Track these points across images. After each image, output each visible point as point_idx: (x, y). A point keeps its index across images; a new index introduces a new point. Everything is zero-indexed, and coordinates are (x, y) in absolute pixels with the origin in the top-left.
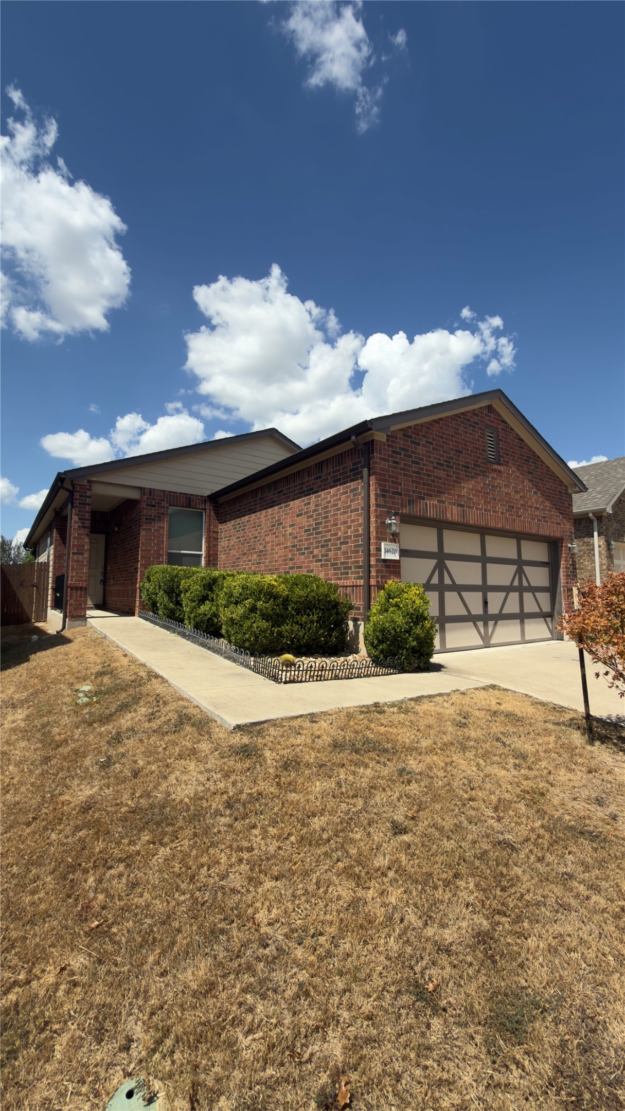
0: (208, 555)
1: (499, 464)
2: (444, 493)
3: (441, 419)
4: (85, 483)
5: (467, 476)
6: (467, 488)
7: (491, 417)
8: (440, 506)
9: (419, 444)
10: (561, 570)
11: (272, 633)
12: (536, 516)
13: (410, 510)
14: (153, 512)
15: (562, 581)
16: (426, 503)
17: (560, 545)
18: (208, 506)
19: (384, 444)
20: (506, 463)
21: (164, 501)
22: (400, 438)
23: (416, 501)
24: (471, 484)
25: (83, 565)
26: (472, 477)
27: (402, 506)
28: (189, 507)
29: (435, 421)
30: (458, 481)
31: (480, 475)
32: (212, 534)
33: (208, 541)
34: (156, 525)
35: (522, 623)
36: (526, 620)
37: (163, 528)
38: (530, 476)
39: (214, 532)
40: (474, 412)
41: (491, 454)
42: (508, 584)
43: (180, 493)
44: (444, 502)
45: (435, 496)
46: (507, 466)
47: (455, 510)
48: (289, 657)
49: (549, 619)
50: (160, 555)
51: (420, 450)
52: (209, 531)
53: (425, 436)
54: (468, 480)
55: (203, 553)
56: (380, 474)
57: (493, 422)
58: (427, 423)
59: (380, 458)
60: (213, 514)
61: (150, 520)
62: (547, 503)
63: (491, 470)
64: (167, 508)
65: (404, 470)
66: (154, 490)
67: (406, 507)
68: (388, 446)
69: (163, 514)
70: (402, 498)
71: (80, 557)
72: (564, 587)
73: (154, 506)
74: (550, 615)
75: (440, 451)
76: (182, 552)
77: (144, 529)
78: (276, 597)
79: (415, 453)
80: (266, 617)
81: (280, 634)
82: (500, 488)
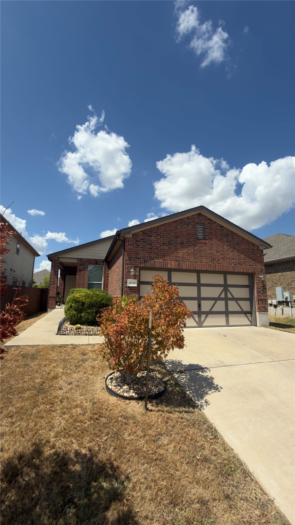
0: (104, 283)
1: (204, 239)
2: (167, 256)
3: (166, 224)
4: (56, 258)
5: (182, 247)
6: (181, 253)
7: (200, 218)
8: (163, 262)
9: (152, 236)
10: (255, 289)
11: (78, 316)
12: (233, 262)
13: (145, 265)
14: (82, 267)
15: (255, 295)
16: (155, 262)
17: (254, 276)
18: (104, 263)
19: (131, 238)
20: (211, 239)
21: (86, 262)
22: (141, 235)
23: (149, 261)
24: (185, 251)
25: (54, 289)
26: (186, 247)
27: (140, 263)
28: (97, 264)
29: (162, 225)
30: (176, 249)
31: (191, 246)
32: (106, 275)
33: (104, 278)
34: (83, 272)
35: (227, 316)
36: (229, 315)
37: (86, 273)
38: (229, 244)
39: (107, 274)
40: (188, 218)
41: (200, 236)
42: (217, 297)
43: (93, 259)
44: (167, 260)
45: (161, 258)
46: (210, 240)
47: (173, 263)
48: (79, 325)
49: (249, 315)
50: (84, 284)
51: (153, 239)
52: (105, 273)
53: (155, 232)
54: (183, 249)
55: (102, 282)
56: (129, 251)
57: (202, 220)
58: (157, 226)
59: (128, 245)
60: (106, 266)
61: (81, 270)
62: (242, 256)
63: (199, 243)
64: (88, 265)
65: (142, 248)
66: (82, 259)
67: (142, 264)
68: (133, 239)
69: (86, 268)
70: (140, 260)
71: (54, 286)
72: (256, 298)
73: (82, 265)
74: (250, 313)
75: (165, 238)
76: (94, 282)
77: (78, 274)
78: (79, 302)
79: (149, 240)
80: (76, 310)
81: (81, 316)
82: (205, 251)
